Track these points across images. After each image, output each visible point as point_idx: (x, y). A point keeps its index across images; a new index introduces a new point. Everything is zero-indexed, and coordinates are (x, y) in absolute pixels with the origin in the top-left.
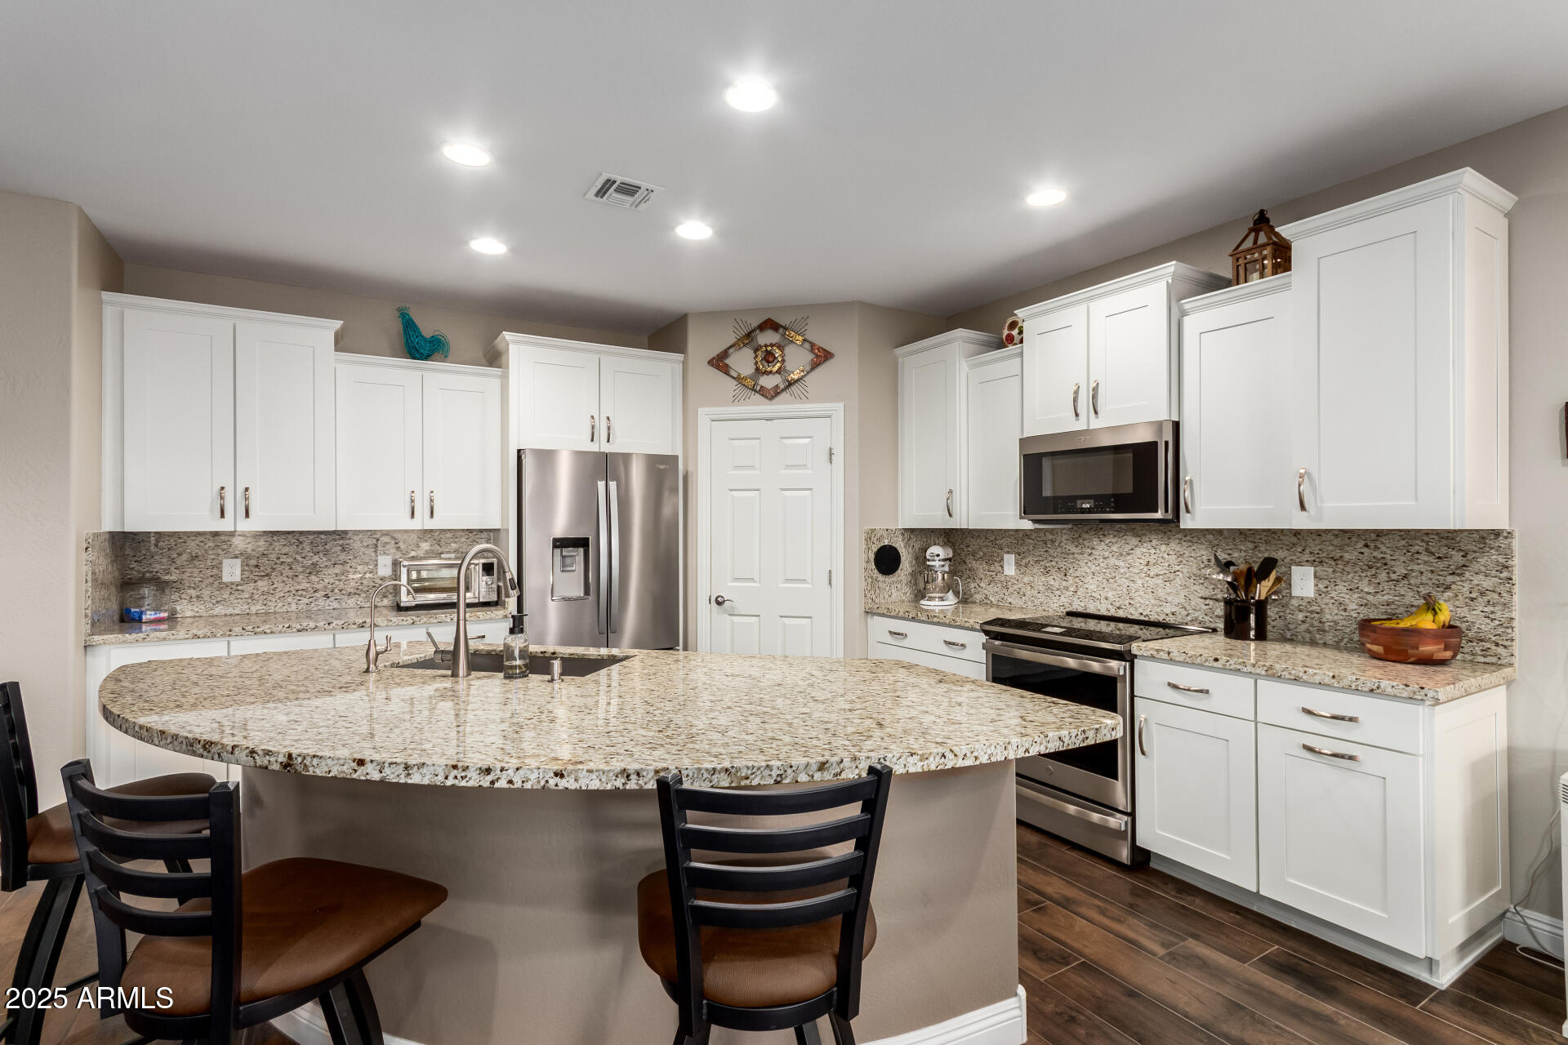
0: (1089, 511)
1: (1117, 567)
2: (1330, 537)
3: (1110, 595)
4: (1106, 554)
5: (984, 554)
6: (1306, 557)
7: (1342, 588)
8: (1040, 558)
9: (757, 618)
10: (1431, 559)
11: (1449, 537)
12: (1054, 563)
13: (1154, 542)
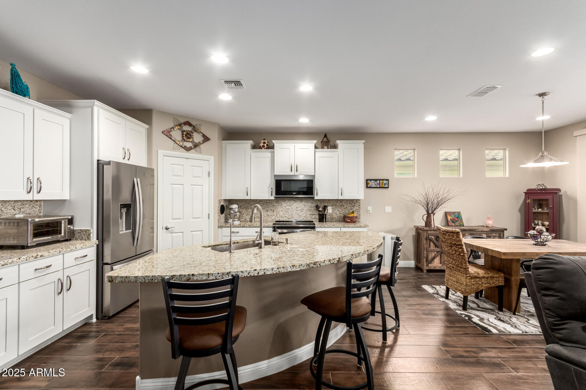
0: (295, 195)
1: (289, 209)
2: (334, 201)
3: (287, 216)
4: (286, 206)
5: (245, 207)
6: (330, 205)
7: (336, 210)
8: (265, 207)
9: (182, 233)
10: (350, 204)
11: (352, 200)
12: (270, 208)
13: (298, 202)
